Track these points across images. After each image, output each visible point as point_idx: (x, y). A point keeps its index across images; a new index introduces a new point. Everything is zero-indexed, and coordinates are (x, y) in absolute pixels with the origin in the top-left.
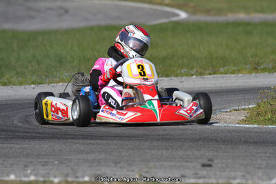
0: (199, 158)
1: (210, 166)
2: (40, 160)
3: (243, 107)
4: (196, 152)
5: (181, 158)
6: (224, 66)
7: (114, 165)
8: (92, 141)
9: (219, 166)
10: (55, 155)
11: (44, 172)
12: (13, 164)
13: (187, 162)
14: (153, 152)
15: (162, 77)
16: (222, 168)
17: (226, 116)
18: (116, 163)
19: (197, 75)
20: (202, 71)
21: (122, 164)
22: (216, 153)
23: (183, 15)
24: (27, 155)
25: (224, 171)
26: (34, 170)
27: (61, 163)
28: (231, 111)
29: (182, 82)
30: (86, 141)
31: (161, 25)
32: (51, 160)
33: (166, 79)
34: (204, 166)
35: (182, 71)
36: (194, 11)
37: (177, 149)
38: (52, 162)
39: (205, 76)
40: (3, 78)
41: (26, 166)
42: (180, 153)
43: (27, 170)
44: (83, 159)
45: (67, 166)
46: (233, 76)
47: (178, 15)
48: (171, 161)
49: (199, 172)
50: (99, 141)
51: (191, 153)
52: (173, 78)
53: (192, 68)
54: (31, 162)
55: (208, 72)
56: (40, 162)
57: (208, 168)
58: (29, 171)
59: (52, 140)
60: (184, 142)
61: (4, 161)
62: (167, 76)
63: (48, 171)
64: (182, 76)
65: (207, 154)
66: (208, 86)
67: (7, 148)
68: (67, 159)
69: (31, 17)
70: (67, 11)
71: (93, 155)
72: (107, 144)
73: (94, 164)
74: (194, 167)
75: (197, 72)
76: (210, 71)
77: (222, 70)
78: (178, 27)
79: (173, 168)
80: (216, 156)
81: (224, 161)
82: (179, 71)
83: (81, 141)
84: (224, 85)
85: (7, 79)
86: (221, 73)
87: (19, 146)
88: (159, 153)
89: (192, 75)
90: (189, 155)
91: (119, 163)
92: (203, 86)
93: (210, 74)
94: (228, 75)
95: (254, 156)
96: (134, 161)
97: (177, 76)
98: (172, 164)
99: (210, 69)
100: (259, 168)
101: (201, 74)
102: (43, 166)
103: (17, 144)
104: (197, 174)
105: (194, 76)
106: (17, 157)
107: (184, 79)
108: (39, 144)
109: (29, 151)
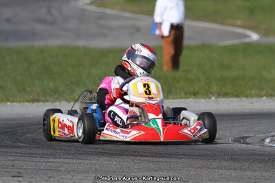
0: (267, 180)
4: (264, 173)
5: (249, 178)
8: (160, 159)
10: (123, 172)
14: (221, 171)
15: (232, 97)
19: (265, 96)
20: (272, 92)
23: (255, 37)
24: (96, 171)
29: (251, 103)
33: (235, 99)
35: (253, 92)
36: (265, 33)
42: (248, 173)
47: (249, 37)
50: (168, 160)
51: (259, 174)
52: (243, 99)
53: (262, 90)
60: (252, 163)
62: (237, 96)
64: (252, 96)
67: (76, 163)
69: (103, 35)
70: (138, 30)
75: (267, 93)
78: (249, 48)
82: (249, 92)
83: (150, 159)
87: (88, 162)
88: (228, 172)
89: (262, 96)
90: (257, 176)
92: (273, 107)
96: (202, 180)
97: (247, 96)
101: (271, 96)
103: (85, 159)
105: (264, 98)
106: (86, 172)
107: (254, 100)
108: (108, 161)
109: (98, 167)
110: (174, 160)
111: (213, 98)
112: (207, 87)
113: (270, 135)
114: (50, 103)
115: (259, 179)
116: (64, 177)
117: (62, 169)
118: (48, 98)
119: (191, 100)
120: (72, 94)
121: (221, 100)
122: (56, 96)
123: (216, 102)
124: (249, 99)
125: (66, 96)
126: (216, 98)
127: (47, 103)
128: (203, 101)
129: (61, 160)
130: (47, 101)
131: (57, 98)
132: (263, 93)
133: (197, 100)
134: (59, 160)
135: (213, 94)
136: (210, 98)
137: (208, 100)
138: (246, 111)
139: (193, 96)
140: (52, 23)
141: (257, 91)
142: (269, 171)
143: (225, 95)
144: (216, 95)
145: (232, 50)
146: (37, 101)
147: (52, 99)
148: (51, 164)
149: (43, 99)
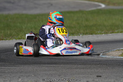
0: (96, 73)
1: (100, 76)
2: (26, 74)
3: (122, 49)
4: (96, 70)
5: (89, 73)
6: (117, 30)
7: (58, 76)
8: (51, 65)
9: (105, 76)
10: (33, 72)
11: (27, 80)
12: (14, 76)
13: (91, 75)
14: (77, 70)
15: (89, 34)
16: (106, 77)
17: (114, 53)
18: (59, 76)
19: (105, 34)
20: (107, 32)
21: (62, 76)
22: (104, 71)
23: (103, 6)
24: (21, 73)
25: (106, 79)
26: (22, 79)
27: (35, 76)
28: (116, 51)
29: (97, 37)
30: (49, 65)
31: (92, 11)
32: (31, 74)
33: (91, 35)
34: (98, 76)
35: (99, 32)
36: (108, 4)
37: (88, 69)
38: (31, 75)
39: (108, 34)
40: (19, 36)
41: (19, 77)
42: (89, 70)
43: (20, 79)
44: (46, 74)
45: (37, 77)
46: (121, 34)
47: (100, 6)
48: (84, 74)
49: (95, 80)
50: (54, 65)
51: (94, 71)
52: (94, 35)
54: (22, 75)
55: (110, 32)
56: (26, 75)
57: (99, 78)
58: (20, 80)
59: (34, 65)
61: (10, 75)
62: (92, 34)
63: (28, 80)
65: (101, 71)
66: (109, 38)
67: (13, 69)
68: (38, 74)
69: (36, 8)
70: (52, 5)
71: (50, 72)
72: (58, 66)
73: (50, 76)
74: (93, 77)
75: (105, 32)
76: (111, 32)
77: (116, 31)
78: (100, 12)
79: (84, 77)
80: (104, 72)
81: (107, 74)
82: (97, 32)
83: (47, 65)
84: (116, 38)
85: (21, 36)
86: (116, 33)
87: (19, 68)
88: (80, 70)
89: (103, 34)
90: (92, 71)
91: (61, 75)
92: (107, 38)
93: (111, 33)
94: (119, 34)
95: (121, 72)
96: (68, 74)
97: (96, 34)
98: (84, 76)
99: (111, 31)
100: (122, 77)
101: (107, 33)
102: (27, 77)
104: (94, 80)
105: (104, 34)
106: (17, 73)
107: (99, 35)
108: (28, 67)
109: (23, 70)
110: (57, 65)
111: (81, 35)
112: (78, 31)
113: (102, 52)
114: (8, 40)
115: (93, 73)
116: (6, 75)
117: (6, 72)
118: (7, 38)
119: (71, 36)
120: (18, 36)
121: (85, 36)
122: (10, 37)
123: (82, 37)
124: (97, 35)
125: (15, 37)
126: (82, 35)
127: (6, 41)
128: (76, 37)
129: (7, 67)
130: (7, 40)
131: (11, 38)
132: (103, 32)
133: (74, 36)
134: (6, 68)
135: (81, 33)
136: (79, 35)
137: (78, 36)
138: (95, 41)
139: (72, 35)
140: (13, 3)
141: (100, 32)
142: (98, 69)
143: (86, 34)
144: (82, 34)
145: (92, 12)
146: (2, 40)
147: (9, 39)
148: (2, 69)
149: (5, 39)
